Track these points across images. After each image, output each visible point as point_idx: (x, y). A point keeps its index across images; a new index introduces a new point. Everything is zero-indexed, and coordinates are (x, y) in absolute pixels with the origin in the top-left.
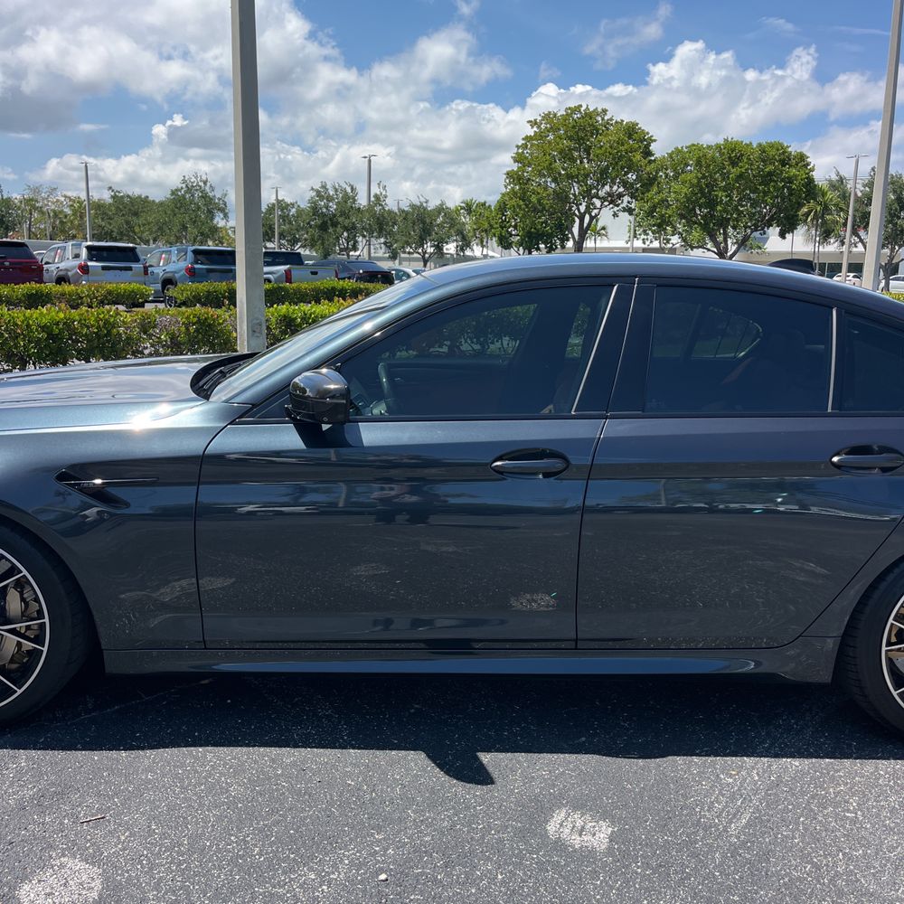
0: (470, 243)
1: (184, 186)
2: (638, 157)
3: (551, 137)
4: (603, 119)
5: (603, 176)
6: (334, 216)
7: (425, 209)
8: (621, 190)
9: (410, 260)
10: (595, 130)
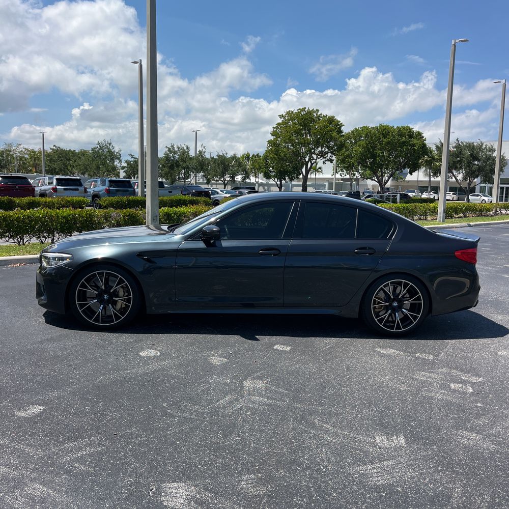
0: (249, 175)
1: (98, 146)
2: (335, 134)
3: (290, 123)
4: (317, 114)
5: (317, 144)
6: (178, 161)
7: (225, 157)
8: (327, 150)
9: (217, 184)
10: (313, 120)
